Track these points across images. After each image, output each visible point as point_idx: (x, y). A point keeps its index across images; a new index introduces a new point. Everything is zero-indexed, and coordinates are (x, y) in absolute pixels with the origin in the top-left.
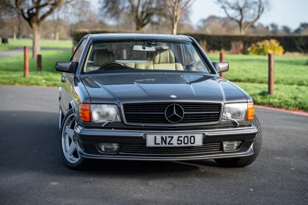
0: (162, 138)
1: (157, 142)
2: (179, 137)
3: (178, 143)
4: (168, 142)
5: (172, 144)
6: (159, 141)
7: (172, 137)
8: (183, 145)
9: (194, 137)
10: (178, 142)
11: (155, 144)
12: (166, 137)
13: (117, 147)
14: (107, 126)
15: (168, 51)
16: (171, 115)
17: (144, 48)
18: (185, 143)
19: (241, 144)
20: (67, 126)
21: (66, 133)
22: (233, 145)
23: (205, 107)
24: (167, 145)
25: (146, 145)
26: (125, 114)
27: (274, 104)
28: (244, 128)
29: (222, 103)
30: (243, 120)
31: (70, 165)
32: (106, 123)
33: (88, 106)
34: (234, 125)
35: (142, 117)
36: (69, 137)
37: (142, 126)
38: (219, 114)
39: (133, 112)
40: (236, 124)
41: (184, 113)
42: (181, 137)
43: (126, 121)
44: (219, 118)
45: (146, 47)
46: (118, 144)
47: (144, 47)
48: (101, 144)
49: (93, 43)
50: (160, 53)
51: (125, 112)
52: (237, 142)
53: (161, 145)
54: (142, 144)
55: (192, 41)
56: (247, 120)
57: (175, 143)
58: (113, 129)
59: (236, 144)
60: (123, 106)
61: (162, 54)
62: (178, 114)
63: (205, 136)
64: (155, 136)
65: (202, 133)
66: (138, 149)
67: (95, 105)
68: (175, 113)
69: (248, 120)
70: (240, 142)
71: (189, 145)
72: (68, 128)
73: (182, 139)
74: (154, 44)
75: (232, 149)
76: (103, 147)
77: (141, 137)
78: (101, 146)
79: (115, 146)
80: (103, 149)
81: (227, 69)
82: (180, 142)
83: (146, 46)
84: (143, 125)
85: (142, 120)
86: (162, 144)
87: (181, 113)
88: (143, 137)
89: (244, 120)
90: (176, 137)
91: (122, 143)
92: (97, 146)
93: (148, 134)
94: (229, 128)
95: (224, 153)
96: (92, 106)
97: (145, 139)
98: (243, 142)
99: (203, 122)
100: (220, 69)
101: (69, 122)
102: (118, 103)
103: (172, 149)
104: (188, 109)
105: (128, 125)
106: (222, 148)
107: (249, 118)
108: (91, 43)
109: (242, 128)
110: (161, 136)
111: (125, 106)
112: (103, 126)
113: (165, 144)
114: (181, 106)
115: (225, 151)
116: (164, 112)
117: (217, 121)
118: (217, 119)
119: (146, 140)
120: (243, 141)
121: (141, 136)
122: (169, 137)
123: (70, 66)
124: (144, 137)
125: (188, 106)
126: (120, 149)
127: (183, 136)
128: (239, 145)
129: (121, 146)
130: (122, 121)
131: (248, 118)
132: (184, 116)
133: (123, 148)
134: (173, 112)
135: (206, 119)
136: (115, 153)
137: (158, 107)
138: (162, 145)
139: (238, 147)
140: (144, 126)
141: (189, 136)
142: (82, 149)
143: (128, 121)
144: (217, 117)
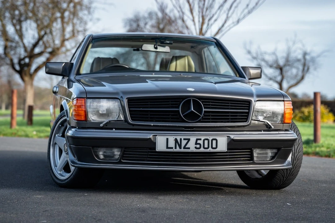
0: (176, 140)
1: (169, 146)
2: (197, 140)
3: (196, 148)
4: (183, 145)
5: (189, 148)
6: (172, 143)
7: (189, 140)
8: (202, 150)
9: (216, 140)
10: (196, 146)
11: (167, 148)
12: (181, 139)
13: (119, 153)
14: (106, 126)
15: (186, 58)
16: (187, 112)
17: (156, 48)
18: (205, 147)
19: (276, 154)
20: (57, 134)
21: (56, 144)
22: (267, 153)
23: (231, 103)
24: (182, 150)
25: (155, 149)
26: (130, 111)
27: (320, 153)
28: (280, 133)
29: (253, 99)
30: (278, 123)
31: (60, 182)
32: (105, 123)
33: (83, 101)
34: (268, 128)
35: (151, 115)
36: (59, 148)
37: (151, 126)
38: (248, 113)
39: (140, 108)
40: (270, 127)
41: (204, 110)
42: (200, 139)
43: (131, 119)
44: (249, 118)
45: (158, 47)
46: (120, 150)
47: (156, 46)
48: (99, 149)
49: (92, 41)
50: (176, 61)
51: (129, 108)
52: (271, 150)
53: (174, 150)
54: (150, 149)
55: (215, 41)
56: (283, 124)
57: (192, 146)
58: (114, 130)
59: (270, 153)
60: (127, 100)
61: (178, 62)
62: (196, 111)
63: (230, 140)
64: (167, 137)
65: (227, 136)
66: (145, 155)
67: (92, 100)
68: (192, 109)
69: (285, 123)
70: (275, 151)
71: (210, 150)
72: (58, 136)
73: (201, 142)
74: (168, 42)
75: (265, 160)
76: (101, 153)
77: (150, 139)
78: (99, 152)
79: (117, 153)
80: (102, 157)
81: (259, 76)
82: (198, 146)
83: (158, 45)
84: (152, 124)
85: (151, 118)
86: (176, 148)
87: (200, 110)
88: (152, 139)
89: (280, 122)
90: (193, 139)
91: (126, 148)
92: (94, 152)
93: (158, 135)
94: (261, 132)
95: (254, 163)
96: (89, 101)
97: (155, 141)
98: (278, 151)
99: (228, 122)
100: (250, 74)
101: (59, 128)
102: (122, 97)
103: (188, 156)
104: (209, 105)
105: (133, 125)
106: (251, 158)
107: (287, 121)
108: (90, 41)
109: (278, 133)
110: (175, 138)
111: (130, 100)
112: (101, 125)
113: (180, 149)
114: (201, 101)
115: (256, 161)
116: (178, 107)
117: (246, 121)
118: (246, 120)
119: (155, 143)
120: (279, 149)
121: (149, 137)
122: (184, 139)
123: (63, 67)
124: (154, 138)
125: (209, 102)
126: (122, 156)
127: (203, 138)
128: (274, 155)
129: (125, 151)
130: (126, 120)
131: (285, 120)
132: (204, 114)
133: (126, 154)
134: (190, 108)
135: (231, 119)
136: (116, 160)
137: (172, 102)
138: (176, 150)
139: (273, 158)
140: (153, 126)
141: (210, 138)
142: (75, 157)
143: (133, 118)
144: (245, 117)
